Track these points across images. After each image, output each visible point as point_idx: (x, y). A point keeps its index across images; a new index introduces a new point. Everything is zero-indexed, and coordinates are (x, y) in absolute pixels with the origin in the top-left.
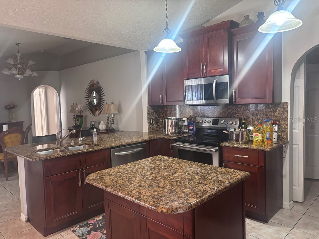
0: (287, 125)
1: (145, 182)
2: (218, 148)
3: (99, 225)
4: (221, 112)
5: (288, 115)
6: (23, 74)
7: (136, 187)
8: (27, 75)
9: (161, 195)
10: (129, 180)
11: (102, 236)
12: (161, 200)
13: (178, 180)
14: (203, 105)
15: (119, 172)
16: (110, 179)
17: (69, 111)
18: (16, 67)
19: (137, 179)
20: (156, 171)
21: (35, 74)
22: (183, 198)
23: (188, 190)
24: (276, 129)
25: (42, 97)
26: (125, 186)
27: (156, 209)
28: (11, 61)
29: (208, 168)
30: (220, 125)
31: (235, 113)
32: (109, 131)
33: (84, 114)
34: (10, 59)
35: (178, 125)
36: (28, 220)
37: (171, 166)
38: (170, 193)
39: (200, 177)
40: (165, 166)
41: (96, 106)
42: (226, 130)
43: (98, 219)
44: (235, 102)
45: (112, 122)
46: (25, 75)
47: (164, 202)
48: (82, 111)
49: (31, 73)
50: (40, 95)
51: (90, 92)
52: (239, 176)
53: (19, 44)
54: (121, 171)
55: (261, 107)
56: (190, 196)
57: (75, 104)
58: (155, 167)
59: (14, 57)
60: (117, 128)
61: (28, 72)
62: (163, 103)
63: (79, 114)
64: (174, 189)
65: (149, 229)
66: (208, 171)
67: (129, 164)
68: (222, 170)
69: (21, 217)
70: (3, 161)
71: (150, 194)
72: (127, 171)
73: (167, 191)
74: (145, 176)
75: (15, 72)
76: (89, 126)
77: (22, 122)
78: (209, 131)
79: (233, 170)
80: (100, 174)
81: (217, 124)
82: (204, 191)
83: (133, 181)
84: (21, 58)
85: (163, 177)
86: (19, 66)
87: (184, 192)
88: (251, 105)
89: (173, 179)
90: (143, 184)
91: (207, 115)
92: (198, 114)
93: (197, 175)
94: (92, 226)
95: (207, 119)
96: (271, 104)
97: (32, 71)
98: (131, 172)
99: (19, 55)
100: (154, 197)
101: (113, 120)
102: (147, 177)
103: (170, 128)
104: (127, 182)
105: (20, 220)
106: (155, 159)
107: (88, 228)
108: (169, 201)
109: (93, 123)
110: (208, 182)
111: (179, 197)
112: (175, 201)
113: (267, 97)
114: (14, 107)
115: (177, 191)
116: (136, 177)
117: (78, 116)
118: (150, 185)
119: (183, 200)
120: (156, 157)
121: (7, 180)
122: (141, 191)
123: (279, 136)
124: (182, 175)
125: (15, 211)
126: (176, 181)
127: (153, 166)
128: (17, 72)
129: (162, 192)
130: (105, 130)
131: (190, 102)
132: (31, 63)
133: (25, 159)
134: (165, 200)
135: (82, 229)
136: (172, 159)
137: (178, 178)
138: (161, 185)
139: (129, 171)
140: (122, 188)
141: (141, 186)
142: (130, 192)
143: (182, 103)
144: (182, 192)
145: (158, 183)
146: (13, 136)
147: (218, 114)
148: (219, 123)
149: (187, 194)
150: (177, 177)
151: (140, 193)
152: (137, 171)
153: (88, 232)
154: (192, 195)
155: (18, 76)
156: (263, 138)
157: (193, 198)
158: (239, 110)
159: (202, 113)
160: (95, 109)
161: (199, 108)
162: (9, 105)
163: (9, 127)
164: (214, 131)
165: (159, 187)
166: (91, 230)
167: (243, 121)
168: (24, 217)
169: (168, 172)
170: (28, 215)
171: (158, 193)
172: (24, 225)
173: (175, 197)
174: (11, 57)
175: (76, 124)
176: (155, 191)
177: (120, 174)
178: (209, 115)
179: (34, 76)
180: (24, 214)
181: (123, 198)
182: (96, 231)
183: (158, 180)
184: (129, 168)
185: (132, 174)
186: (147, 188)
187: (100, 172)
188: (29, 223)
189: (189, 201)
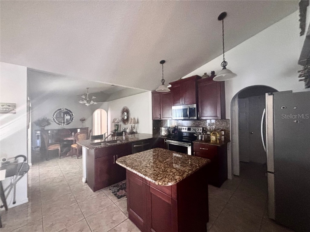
0: (229, 131)
1: (149, 164)
2: (190, 144)
3: (124, 186)
4: (192, 124)
5: (229, 126)
6: (89, 103)
7: (144, 167)
8: (91, 104)
9: (158, 173)
10: (140, 163)
11: (125, 193)
12: (158, 176)
13: (168, 163)
14: (182, 120)
15: (135, 157)
16: (129, 162)
17: (112, 122)
18: (86, 100)
19: (145, 162)
20: (156, 158)
21: (95, 103)
22: (171, 175)
23: (175, 170)
24: (223, 134)
25: (99, 115)
26: (137, 166)
27: (155, 182)
28: (84, 97)
29: (186, 156)
30: (192, 131)
31: (200, 125)
32: (132, 133)
33: (119, 124)
34: (83, 96)
35: (169, 130)
36: (86, 182)
37: (165, 155)
38: (163, 172)
39: (181, 162)
40: (161, 154)
41: (126, 120)
42: (195, 134)
43: (124, 183)
44: (200, 118)
45: (134, 128)
46: (90, 104)
47: (160, 178)
48: (119, 122)
49: (93, 103)
50: (98, 114)
51: (123, 112)
52: (204, 162)
53: (88, 88)
54: (136, 157)
55: (213, 121)
56: (176, 174)
57: (115, 119)
58: (155, 155)
59: (86, 95)
60: (136, 131)
61: (92, 102)
62: (160, 118)
63: (117, 124)
64: (166, 169)
65: (151, 193)
66: (186, 158)
67: (141, 153)
68: (194, 157)
69: (83, 180)
70: (76, 148)
71: (152, 172)
72: (140, 157)
73: (162, 170)
74: (149, 160)
75: (85, 102)
76: (122, 130)
77: (88, 128)
78: (186, 134)
79: (200, 158)
80: (124, 158)
81: (190, 130)
82: (184, 171)
83: (142, 163)
84: (89, 95)
85: (160, 161)
86: (88, 99)
87: (172, 171)
88: (207, 120)
89: (166, 162)
90: (148, 165)
91: (184, 125)
92: (180, 125)
93: (179, 160)
94: (120, 186)
95: (184, 128)
96: (220, 119)
97: (94, 102)
98: (142, 158)
99: (88, 94)
100: (154, 174)
101: (134, 127)
102: (150, 161)
103: (164, 132)
104: (139, 164)
105: (82, 181)
106: (155, 150)
107: (118, 187)
108: (163, 177)
109: (124, 129)
110: (186, 165)
111: (169, 175)
112: (167, 177)
113: (218, 116)
114: (84, 120)
115: (168, 170)
116: (144, 161)
117: (116, 125)
118: (152, 166)
119: (172, 177)
120: (156, 149)
121: (78, 158)
122: (147, 170)
123: (225, 138)
124: (171, 160)
125: (79, 176)
126: (167, 164)
127: (154, 154)
128: (87, 102)
129: (159, 171)
130: (129, 132)
131: (175, 118)
132: (94, 97)
133: (86, 148)
134: (161, 177)
135: (114, 188)
136: (165, 150)
137: (169, 162)
138: (158, 167)
139: (141, 157)
140: (136, 167)
141: (147, 166)
142: (140, 171)
143: (171, 119)
144: (171, 171)
145: (156, 165)
146: (82, 135)
147: (191, 125)
148: (191, 130)
149: (174, 173)
150: (167, 161)
151: (146, 171)
152: (145, 157)
153: (118, 190)
154: (177, 174)
155: (87, 104)
156: (216, 138)
157: (177, 176)
158: (202, 123)
159: (182, 124)
160: (125, 121)
161: (180, 121)
162: (82, 119)
163: (80, 130)
164: (188, 134)
165: (157, 167)
166: (120, 189)
167: (205, 129)
168: (84, 180)
169: (162, 158)
170: (86, 179)
171: (156, 172)
172: (83, 184)
173: (167, 175)
174: (84, 95)
175: (115, 129)
176: (154, 170)
177: (135, 158)
178: (186, 125)
179: (95, 104)
180: (84, 178)
181: (136, 174)
182: (122, 190)
183: (157, 163)
184: (141, 155)
185: (142, 159)
186: (150, 168)
187: (124, 157)
188: (86, 184)
189: (175, 178)
